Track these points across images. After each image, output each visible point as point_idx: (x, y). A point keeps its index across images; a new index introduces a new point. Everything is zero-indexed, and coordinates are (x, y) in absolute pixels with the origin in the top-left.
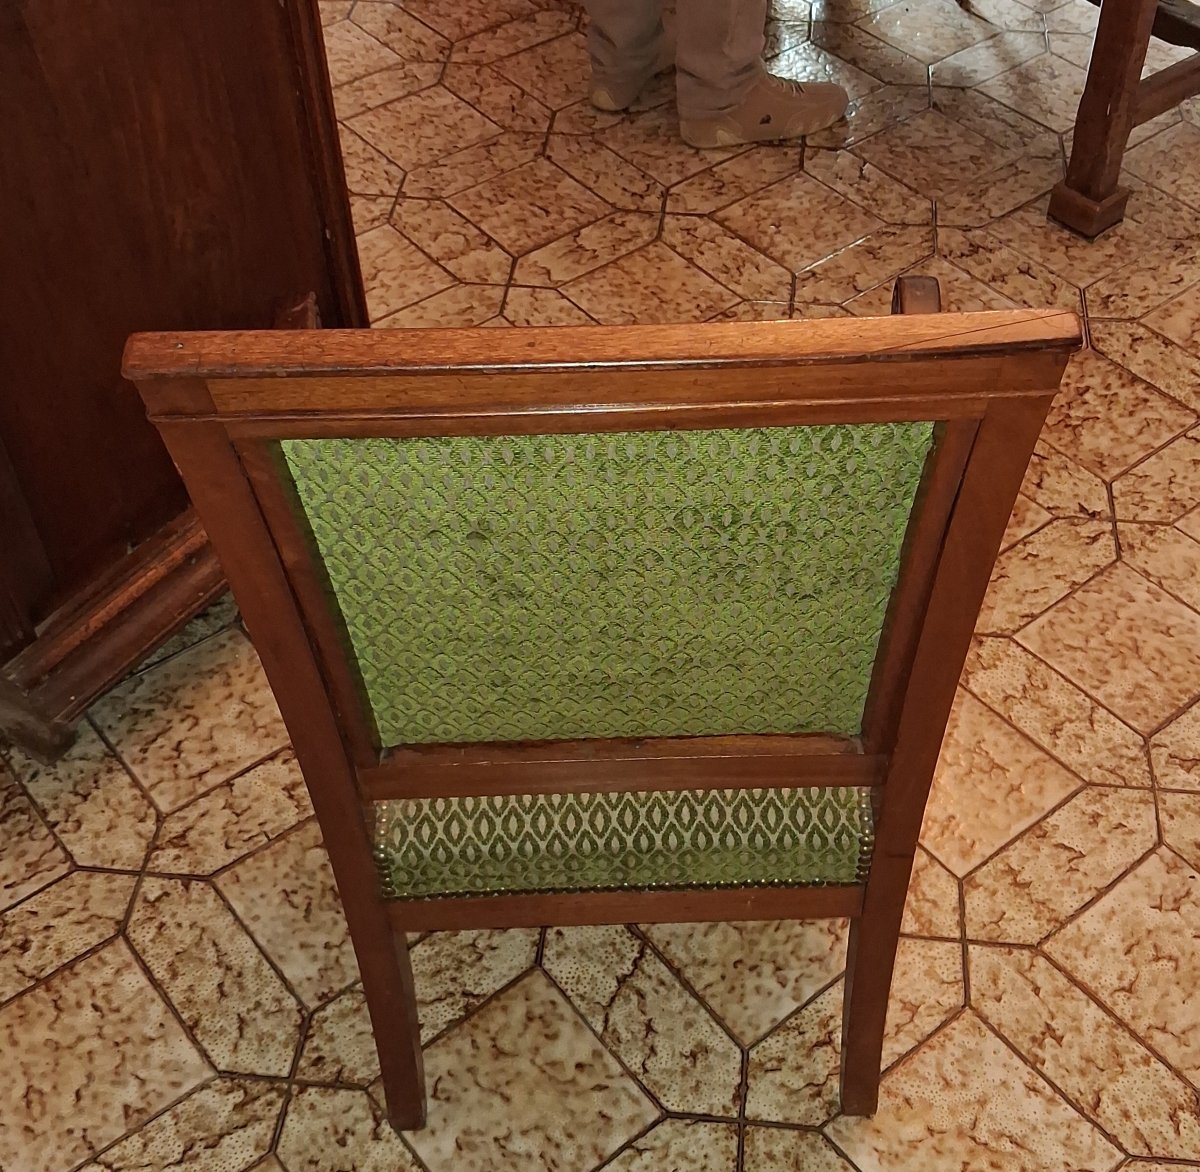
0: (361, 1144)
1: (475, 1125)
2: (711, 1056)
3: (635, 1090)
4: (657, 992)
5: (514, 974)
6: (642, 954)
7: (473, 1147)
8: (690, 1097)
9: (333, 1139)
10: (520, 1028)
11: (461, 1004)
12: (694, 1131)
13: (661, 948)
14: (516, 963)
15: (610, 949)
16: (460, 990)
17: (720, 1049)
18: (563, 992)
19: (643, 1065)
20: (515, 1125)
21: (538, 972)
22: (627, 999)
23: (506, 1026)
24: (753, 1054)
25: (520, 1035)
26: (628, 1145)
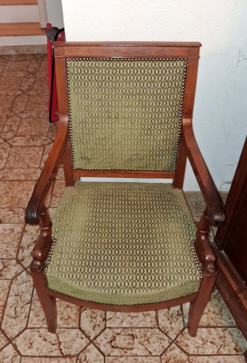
2: (27, 348)
3: (37, 326)
4: (51, 349)
5: (82, 321)
6: (62, 353)
8: (25, 336)
10: (69, 314)
12: (18, 331)
13: (59, 358)
14: (84, 324)
15: (69, 347)
17: (27, 351)
18: (69, 328)
19: (39, 332)
21: (77, 326)
22: (55, 341)
23: (72, 311)
24: (19, 357)
25: (67, 313)
26: (29, 316)
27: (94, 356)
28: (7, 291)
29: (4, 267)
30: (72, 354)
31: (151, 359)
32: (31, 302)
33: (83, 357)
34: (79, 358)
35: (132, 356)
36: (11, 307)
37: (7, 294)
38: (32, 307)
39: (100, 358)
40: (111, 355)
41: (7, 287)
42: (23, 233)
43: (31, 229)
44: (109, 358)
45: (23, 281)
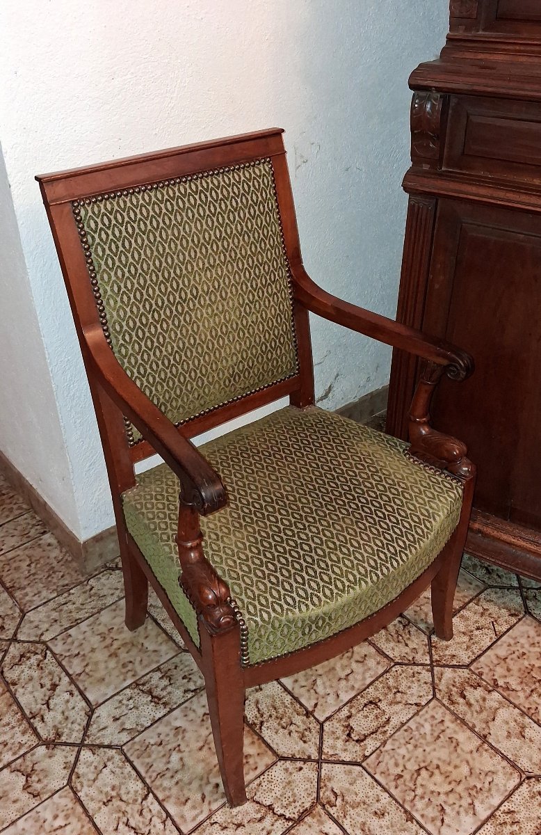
0: (183, 685)
1: (187, 735)
3: (201, 818)
4: (263, 829)
5: (274, 746)
6: (289, 819)
7: (176, 735)
9: (186, 674)
11: (256, 721)
13: (292, 831)
14: (281, 746)
15: (291, 799)
16: (264, 720)
18: (263, 774)
19: (216, 823)
20: (185, 755)
21: (275, 759)
22: (259, 811)
26: (168, 815)
27: (342, 776)
28: (80, 809)
29: (28, 776)
30: (307, 805)
31: (427, 712)
32: (149, 790)
33: (329, 793)
34: (324, 801)
35: (398, 730)
36: (116, 829)
37: (83, 816)
38: (161, 797)
39: (357, 773)
40: (367, 754)
41: (70, 805)
42: (9, 691)
43: (23, 672)
44: (369, 761)
45: (96, 768)
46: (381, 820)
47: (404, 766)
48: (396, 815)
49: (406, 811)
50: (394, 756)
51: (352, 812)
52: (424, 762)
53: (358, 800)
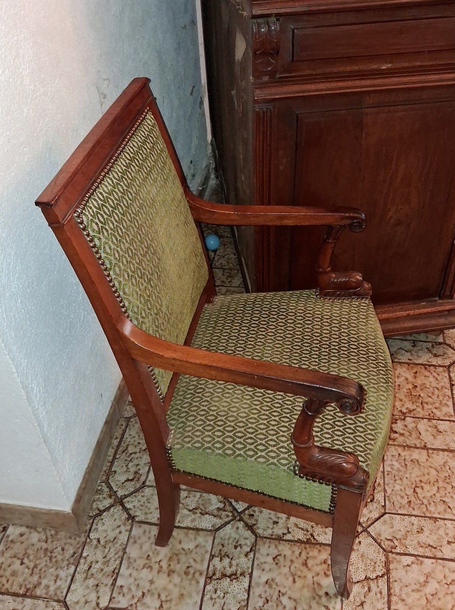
0: (240, 553)
1: (278, 580)
4: (376, 594)
6: (382, 576)
7: (270, 587)
9: (234, 544)
10: (318, 562)
11: (308, 537)
13: (391, 580)
15: (373, 564)
16: (311, 532)
20: (289, 593)
22: (363, 586)
23: (315, 557)
25: (317, 565)
27: (384, 527)
30: (384, 559)
33: (387, 543)
34: (389, 549)
35: (384, 477)
39: (389, 519)
40: (383, 504)
44: (387, 507)
46: (424, 533)
47: (406, 495)
48: (427, 524)
49: (430, 518)
50: (396, 494)
51: (407, 542)
52: (412, 484)
53: (403, 532)
